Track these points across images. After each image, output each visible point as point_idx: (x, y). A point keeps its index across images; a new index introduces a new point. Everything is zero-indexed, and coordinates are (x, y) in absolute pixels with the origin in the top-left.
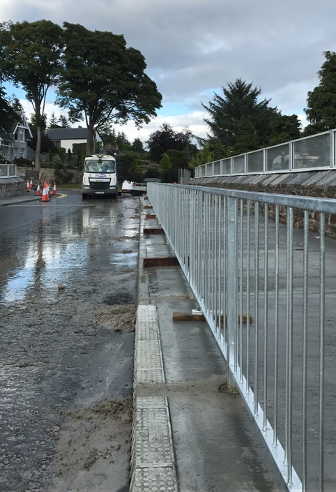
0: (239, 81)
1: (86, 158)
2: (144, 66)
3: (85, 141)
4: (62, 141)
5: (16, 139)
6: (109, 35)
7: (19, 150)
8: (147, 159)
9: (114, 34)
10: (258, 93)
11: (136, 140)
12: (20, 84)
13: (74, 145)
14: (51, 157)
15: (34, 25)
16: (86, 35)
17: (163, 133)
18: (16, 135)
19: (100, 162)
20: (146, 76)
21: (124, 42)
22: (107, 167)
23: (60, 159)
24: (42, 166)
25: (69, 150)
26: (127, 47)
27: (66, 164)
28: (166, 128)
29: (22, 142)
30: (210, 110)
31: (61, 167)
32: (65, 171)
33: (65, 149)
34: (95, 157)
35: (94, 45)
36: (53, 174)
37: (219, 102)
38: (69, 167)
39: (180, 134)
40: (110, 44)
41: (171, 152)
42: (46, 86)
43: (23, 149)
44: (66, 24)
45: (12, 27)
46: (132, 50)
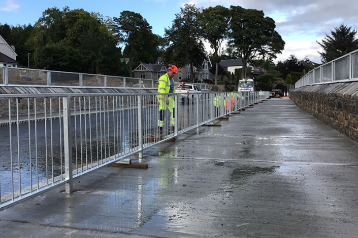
0: (342, 26)
1: (240, 81)
2: (274, 26)
3: (241, 67)
4: (229, 68)
5: (203, 68)
6: (255, 11)
7: (205, 74)
8: (280, 77)
9: (257, 10)
10: (355, 33)
11: (279, 62)
12: (207, 40)
13: (235, 69)
14: (222, 78)
15: (214, 9)
16: (242, 12)
17: (291, 60)
18: (203, 66)
19: (246, 82)
20: (275, 31)
21: (263, 14)
22: (249, 85)
23: (227, 79)
24: (218, 84)
25: (233, 73)
26: (265, 17)
27: (231, 82)
28: (292, 57)
29: (206, 70)
30: (322, 45)
31: (228, 83)
32: (230, 86)
33: (230, 72)
34: (244, 80)
35: (246, 18)
36: (224, 88)
37: (328, 40)
38: (232, 84)
39: (302, 61)
40: (255, 17)
41: (293, 74)
42: (221, 40)
43: (207, 74)
44: (232, 7)
45: (204, 10)
46: (268, 18)
